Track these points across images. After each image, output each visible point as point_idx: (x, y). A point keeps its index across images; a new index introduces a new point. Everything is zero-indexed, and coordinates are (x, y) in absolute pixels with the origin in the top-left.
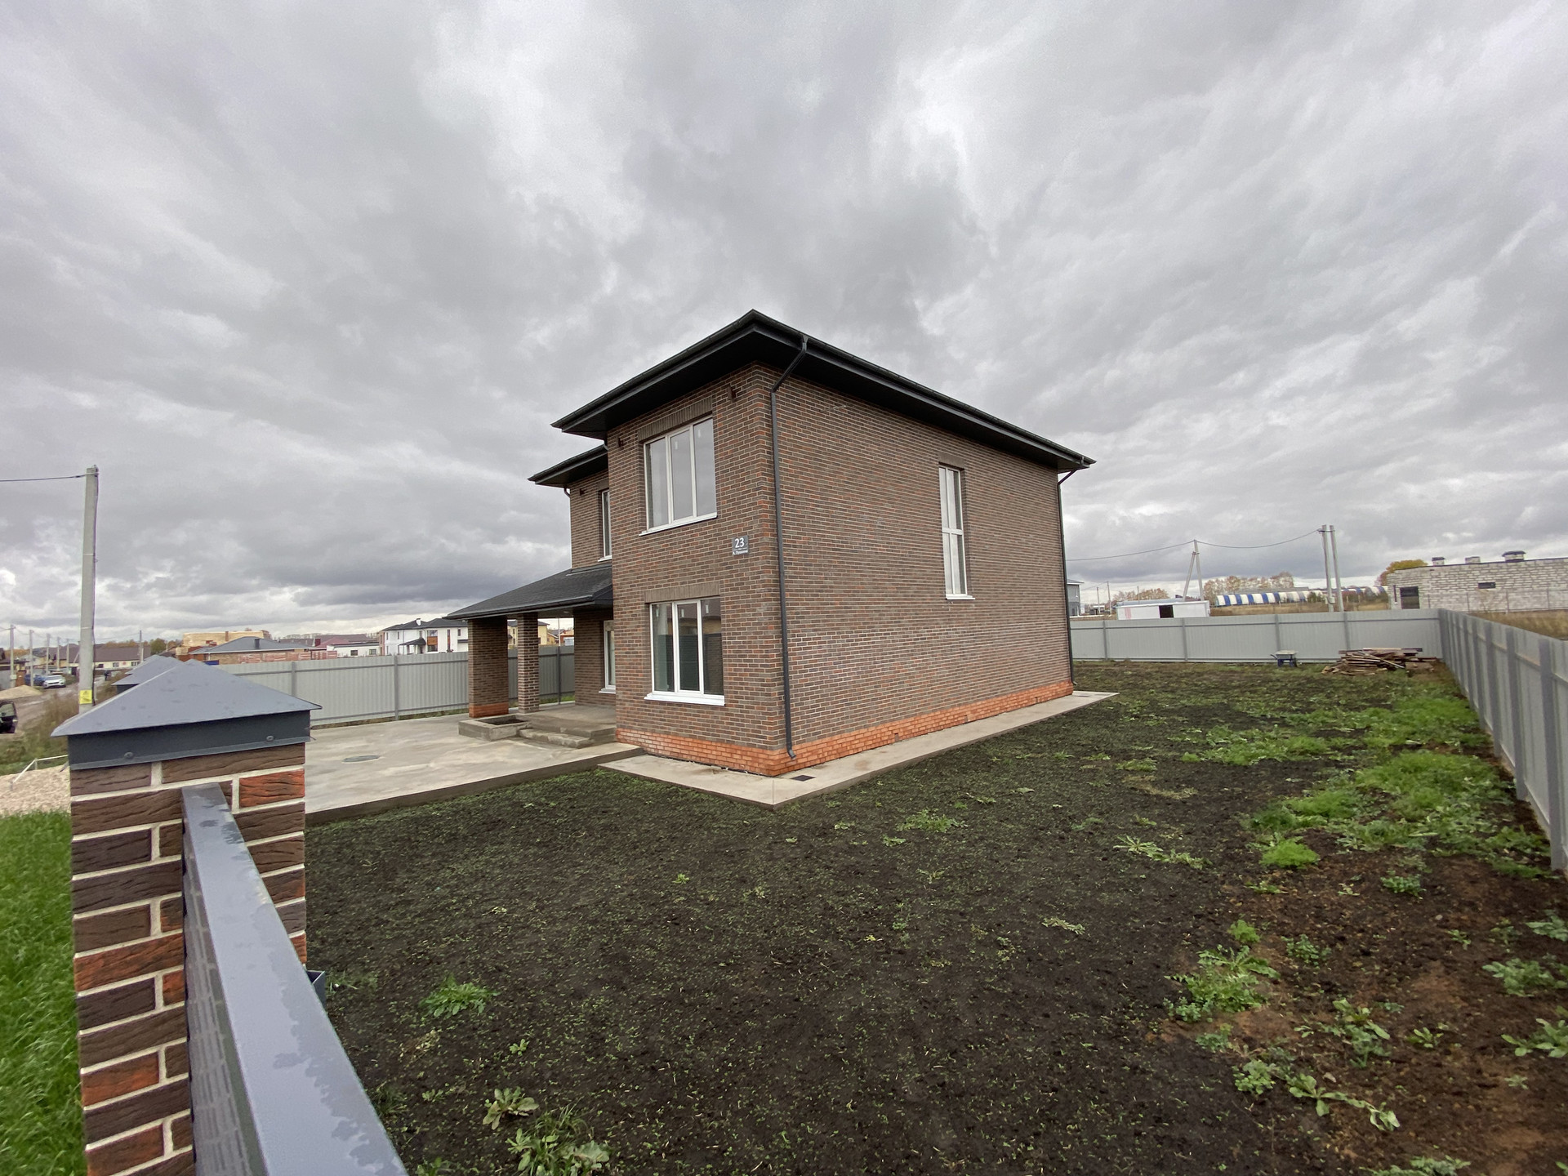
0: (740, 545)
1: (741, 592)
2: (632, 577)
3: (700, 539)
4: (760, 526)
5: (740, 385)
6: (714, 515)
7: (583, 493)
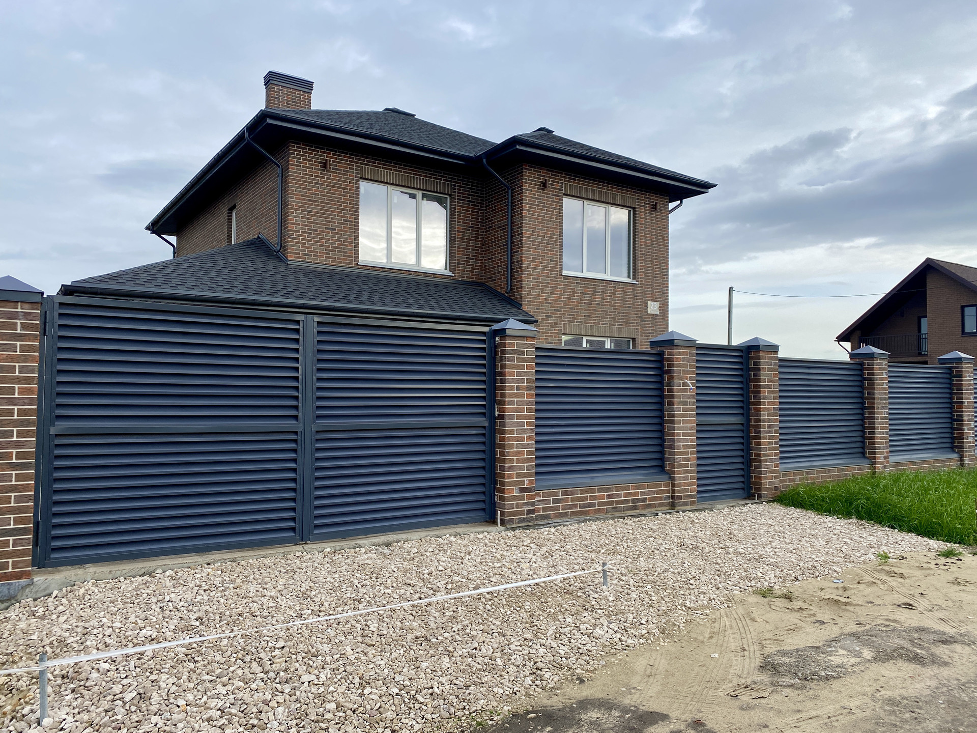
0: (654, 308)
2: (548, 308)
7: (325, 166)
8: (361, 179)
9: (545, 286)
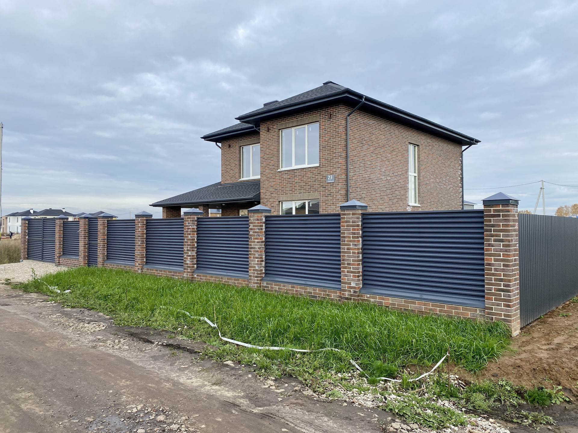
0: (330, 179)
1: (330, 198)
2: (271, 189)
3: (310, 175)
4: (340, 171)
5: (334, 112)
6: (318, 165)
7: (230, 146)
8: (241, 146)
9: (270, 179)
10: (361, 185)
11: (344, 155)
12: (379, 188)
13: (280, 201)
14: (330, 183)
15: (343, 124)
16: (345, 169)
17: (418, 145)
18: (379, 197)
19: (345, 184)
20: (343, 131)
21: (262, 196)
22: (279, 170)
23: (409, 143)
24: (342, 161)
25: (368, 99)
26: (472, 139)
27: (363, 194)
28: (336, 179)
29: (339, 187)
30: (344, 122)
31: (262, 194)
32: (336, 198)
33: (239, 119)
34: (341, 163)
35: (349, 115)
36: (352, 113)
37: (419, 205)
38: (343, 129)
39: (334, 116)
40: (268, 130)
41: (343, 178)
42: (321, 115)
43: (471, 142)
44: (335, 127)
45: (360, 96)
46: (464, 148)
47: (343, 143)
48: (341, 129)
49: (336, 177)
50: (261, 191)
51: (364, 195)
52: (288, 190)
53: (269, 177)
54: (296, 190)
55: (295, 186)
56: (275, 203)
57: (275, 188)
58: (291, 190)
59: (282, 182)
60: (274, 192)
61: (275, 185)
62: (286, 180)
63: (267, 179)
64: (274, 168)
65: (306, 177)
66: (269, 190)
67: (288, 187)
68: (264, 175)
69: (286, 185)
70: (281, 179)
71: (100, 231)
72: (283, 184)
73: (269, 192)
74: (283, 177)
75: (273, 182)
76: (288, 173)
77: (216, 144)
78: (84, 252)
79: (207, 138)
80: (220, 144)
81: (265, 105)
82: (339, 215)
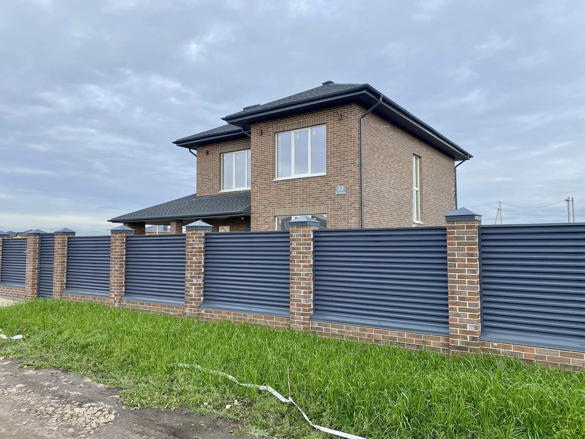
0: (341, 189)
1: (340, 212)
2: (265, 202)
3: (314, 185)
4: (353, 181)
5: (345, 113)
6: (325, 174)
7: (207, 153)
8: (221, 153)
9: (263, 190)
10: (373, 197)
11: (357, 162)
12: (388, 203)
13: (275, 216)
14: (341, 195)
15: (357, 126)
16: (358, 179)
17: (420, 157)
18: (389, 212)
19: (358, 197)
20: (357, 135)
21: (253, 209)
22: (275, 180)
23: (414, 154)
24: (356, 169)
25: (385, 100)
26: (466, 154)
27: (375, 208)
28: (348, 190)
29: (352, 199)
30: (357, 125)
31: (253, 208)
32: (349, 212)
33: (226, 119)
34: (355, 172)
35: (363, 117)
36: (367, 114)
37: (422, 223)
38: (356, 133)
39: (346, 117)
40: (262, 133)
41: (357, 190)
42: (330, 116)
43: (464, 156)
44: (346, 130)
45: (378, 95)
46: (457, 163)
47: (357, 148)
48: (355, 133)
49: (349, 188)
50: (252, 204)
51: (375, 210)
52: (286, 204)
53: (262, 188)
54: (297, 203)
55: (295, 199)
56: (270, 218)
57: (270, 201)
58: (291, 203)
59: (278, 194)
60: (268, 205)
61: (270, 197)
62: (283, 192)
63: (260, 190)
64: (269, 178)
65: (310, 187)
66: (262, 203)
67: (287, 200)
68: (256, 185)
69: (284, 198)
70: (277, 190)
71: (58, 251)
72: (280, 196)
73: (262, 205)
74: (280, 188)
75: (267, 193)
76: (286, 184)
77: (190, 150)
78: (33, 279)
79: (180, 143)
80: (195, 152)
81: (244, 109)
82: (444, 229)
